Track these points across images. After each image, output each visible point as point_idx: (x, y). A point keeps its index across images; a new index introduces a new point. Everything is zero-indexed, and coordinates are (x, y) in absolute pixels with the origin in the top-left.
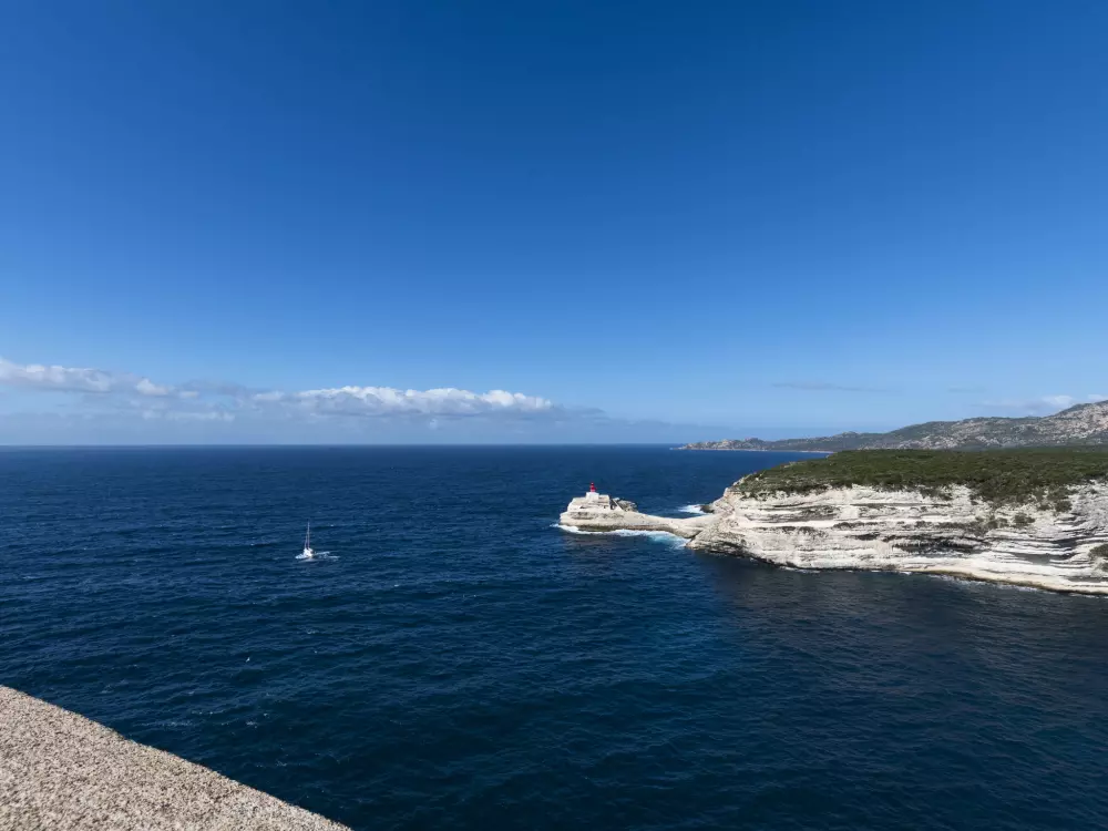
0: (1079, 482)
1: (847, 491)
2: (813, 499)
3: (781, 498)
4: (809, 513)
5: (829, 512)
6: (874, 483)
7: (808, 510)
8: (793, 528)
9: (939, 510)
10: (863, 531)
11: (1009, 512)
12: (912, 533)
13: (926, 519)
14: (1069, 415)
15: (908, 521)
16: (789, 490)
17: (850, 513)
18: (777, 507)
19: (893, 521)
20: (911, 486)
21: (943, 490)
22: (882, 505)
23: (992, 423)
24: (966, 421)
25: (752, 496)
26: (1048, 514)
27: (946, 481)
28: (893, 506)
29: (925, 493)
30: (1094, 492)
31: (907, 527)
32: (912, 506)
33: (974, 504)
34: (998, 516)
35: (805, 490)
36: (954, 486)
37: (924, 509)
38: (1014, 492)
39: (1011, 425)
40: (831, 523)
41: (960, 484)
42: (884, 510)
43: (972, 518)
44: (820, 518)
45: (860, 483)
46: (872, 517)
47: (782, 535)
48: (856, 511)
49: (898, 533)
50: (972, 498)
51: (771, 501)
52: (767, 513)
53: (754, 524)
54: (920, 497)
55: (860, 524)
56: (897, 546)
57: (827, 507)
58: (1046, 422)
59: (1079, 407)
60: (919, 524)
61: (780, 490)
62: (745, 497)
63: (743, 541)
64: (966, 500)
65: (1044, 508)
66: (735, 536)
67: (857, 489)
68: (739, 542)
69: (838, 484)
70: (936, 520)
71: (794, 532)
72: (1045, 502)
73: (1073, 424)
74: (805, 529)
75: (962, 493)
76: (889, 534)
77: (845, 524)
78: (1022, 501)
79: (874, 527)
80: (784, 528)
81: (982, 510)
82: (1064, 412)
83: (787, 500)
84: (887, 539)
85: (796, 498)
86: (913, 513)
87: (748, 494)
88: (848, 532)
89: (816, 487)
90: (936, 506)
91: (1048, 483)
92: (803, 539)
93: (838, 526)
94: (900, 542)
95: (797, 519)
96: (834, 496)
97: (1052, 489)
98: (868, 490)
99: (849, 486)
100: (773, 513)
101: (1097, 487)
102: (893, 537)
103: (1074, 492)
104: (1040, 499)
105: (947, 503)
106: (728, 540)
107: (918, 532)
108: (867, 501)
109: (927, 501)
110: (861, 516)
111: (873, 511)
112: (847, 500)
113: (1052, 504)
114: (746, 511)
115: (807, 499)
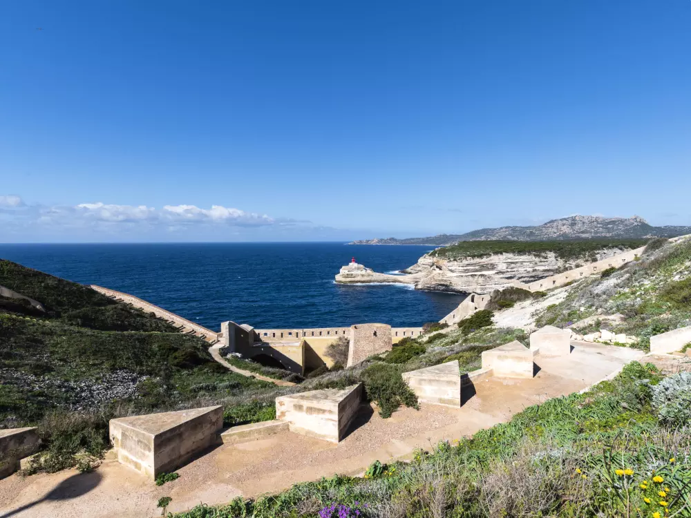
0: (599, 249)
1: (500, 256)
2: (485, 260)
3: (470, 260)
4: (483, 267)
5: (493, 267)
6: (513, 252)
7: (483, 266)
8: (476, 275)
9: (543, 263)
10: (508, 275)
11: (572, 263)
12: (531, 274)
13: (537, 268)
14: (548, 225)
15: (529, 269)
16: (473, 257)
17: (502, 267)
18: (468, 265)
19: (522, 270)
20: (529, 252)
21: (543, 254)
22: (517, 262)
23: (514, 229)
24: (501, 228)
25: (454, 260)
26: (589, 263)
27: (544, 250)
28: (522, 262)
29: (535, 256)
30: (605, 253)
31: (528, 272)
32: (530, 262)
33: (557, 260)
34: (567, 266)
35: (481, 256)
36: (548, 252)
37: (536, 263)
38: (574, 254)
39: (522, 230)
40: (494, 272)
41: (551, 251)
42: (518, 265)
43: (556, 267)
44: (488, 269)
45: (506, 252)
46: (512, 268)
47: (471, 278)
48: (505, 265)
49: (524, 275)
50: (556, 257)
51: (465, 262)
52: (462, 268)
53: (455, 274)
54: (534, 258)
55: (507, 272)
56: (523, 282)
57: (491, 264)
58: (539, 229)
59: (552, 221)
60: (534, 270)
61: (469, 256)
62: (451, 261)
63: (451, 283)
64: (553, 259)
65: (587, 261)
66: (445, 281)
67: (505, 255)
68: (448, 284)
69: (496, 253)
70: (542, 268)
71: (476, 277)
72: (587, 258)
73: (550, 230)
74: (482, 275)
75: (551, 255)
76: (520, 276)
77: (500, 272)
78: (577, 258)
79: (513, 273)
80: (471, 275)
81: (560, 263)
82: (546, 224)
83: (472, 261)
84: (519, 278)
85: (477, 260)
86: (531, 265)
87: (452, 259)
88: (502, 276)
89: (486, 255)
90: (541, 262)
91: (587, 250)
92: (481, 280)
93: (497, 273)
94: (524, 279)
95: (477, 271)
96: (494, 259)
97: (589, 252)
98: (511, 255)
99: (501, 253)
100: (465, 268)
101: (606, 251)
102: (522, 277)
103: (598, 253)
104: (585, 257)
105: (545, 260)
106: (442, 283)
107: (533, 274)
108: (509, 261)
109: (537, 259)
110: (507, 268)
111: (513, 265)
112: (500, 261)
113: (590, 259)
114: (450, 268)
115: (483, 260)
